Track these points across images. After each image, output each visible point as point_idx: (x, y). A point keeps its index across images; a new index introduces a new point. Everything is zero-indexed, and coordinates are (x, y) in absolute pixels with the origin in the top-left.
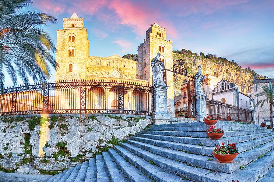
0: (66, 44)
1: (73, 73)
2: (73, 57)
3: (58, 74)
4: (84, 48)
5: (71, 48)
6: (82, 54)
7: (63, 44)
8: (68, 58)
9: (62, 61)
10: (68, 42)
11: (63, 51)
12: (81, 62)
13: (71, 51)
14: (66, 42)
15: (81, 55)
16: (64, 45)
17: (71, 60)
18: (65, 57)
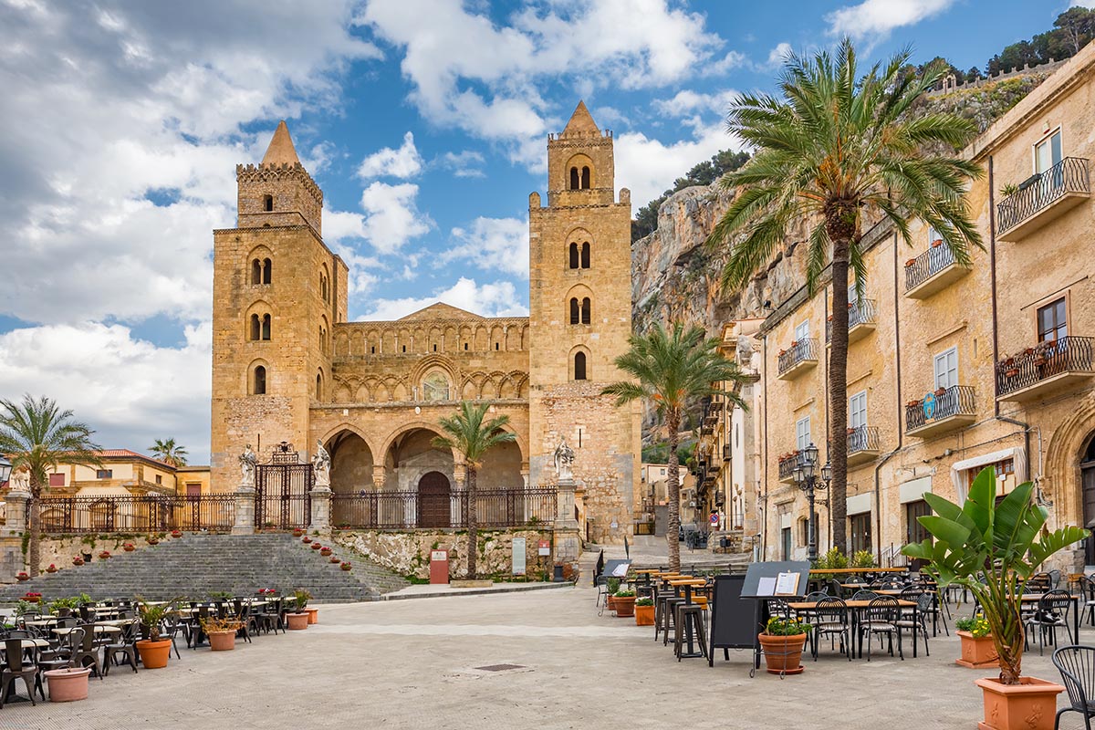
0: (243, 292)
1: (267, 397)
2: (267, 343)
3: (220, 400)
4: (300, 307)
5: (261, 310)
6: (296, 331)
7: (235, 292)
8: (250, 345)
9: (230, 356)
10: (249, 281)
11: (235, 320)
12: (293, 358)
13: (261, 318)
14: (243, 282)
15: (293, 334)
16: (237, 296)
17: (260, 351)
18: (242, 341)
